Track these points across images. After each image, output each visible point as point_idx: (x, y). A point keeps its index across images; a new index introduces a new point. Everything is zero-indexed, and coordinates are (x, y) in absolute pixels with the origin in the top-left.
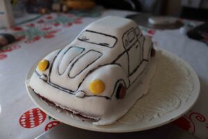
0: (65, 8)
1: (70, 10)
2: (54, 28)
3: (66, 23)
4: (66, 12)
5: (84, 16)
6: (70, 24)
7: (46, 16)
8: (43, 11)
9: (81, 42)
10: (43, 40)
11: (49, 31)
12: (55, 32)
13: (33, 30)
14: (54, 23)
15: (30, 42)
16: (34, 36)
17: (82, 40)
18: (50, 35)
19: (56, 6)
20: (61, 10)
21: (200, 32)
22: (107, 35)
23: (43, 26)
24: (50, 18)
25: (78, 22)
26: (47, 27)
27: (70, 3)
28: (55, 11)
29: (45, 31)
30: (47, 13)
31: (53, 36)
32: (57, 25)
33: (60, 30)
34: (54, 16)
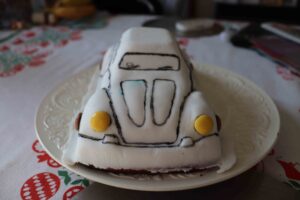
0: (51, 18)
1: (60, 21)
2: (41, 50)
3: (59, 41)
4: (55, 25)
5: (84, 28)
6: (65, 42)
7: (25, 32)
8: (19, 25)
9: (130, 72)
10: (27, 69)
11: (35, 54)
12: (44, 56)
13: (8, 56)
14: (40, 42)
15: (8, 75)
16: (13, 66)
17: (128, 69)
18: (37, 62)
19: (38, 17)
20: (47, 22)
21: (246, 37)
22: (163, 55)
23: (22, 48)
24: (31, 35)
25: (75, 38)
26: (30, 49)
27: (59, 11)
28: (37, 24)
29: (29, 56)
30: (25, 27)
31: (43, 63)
32: (44, 44)
33: (52, 52)
34: (37, 31)
